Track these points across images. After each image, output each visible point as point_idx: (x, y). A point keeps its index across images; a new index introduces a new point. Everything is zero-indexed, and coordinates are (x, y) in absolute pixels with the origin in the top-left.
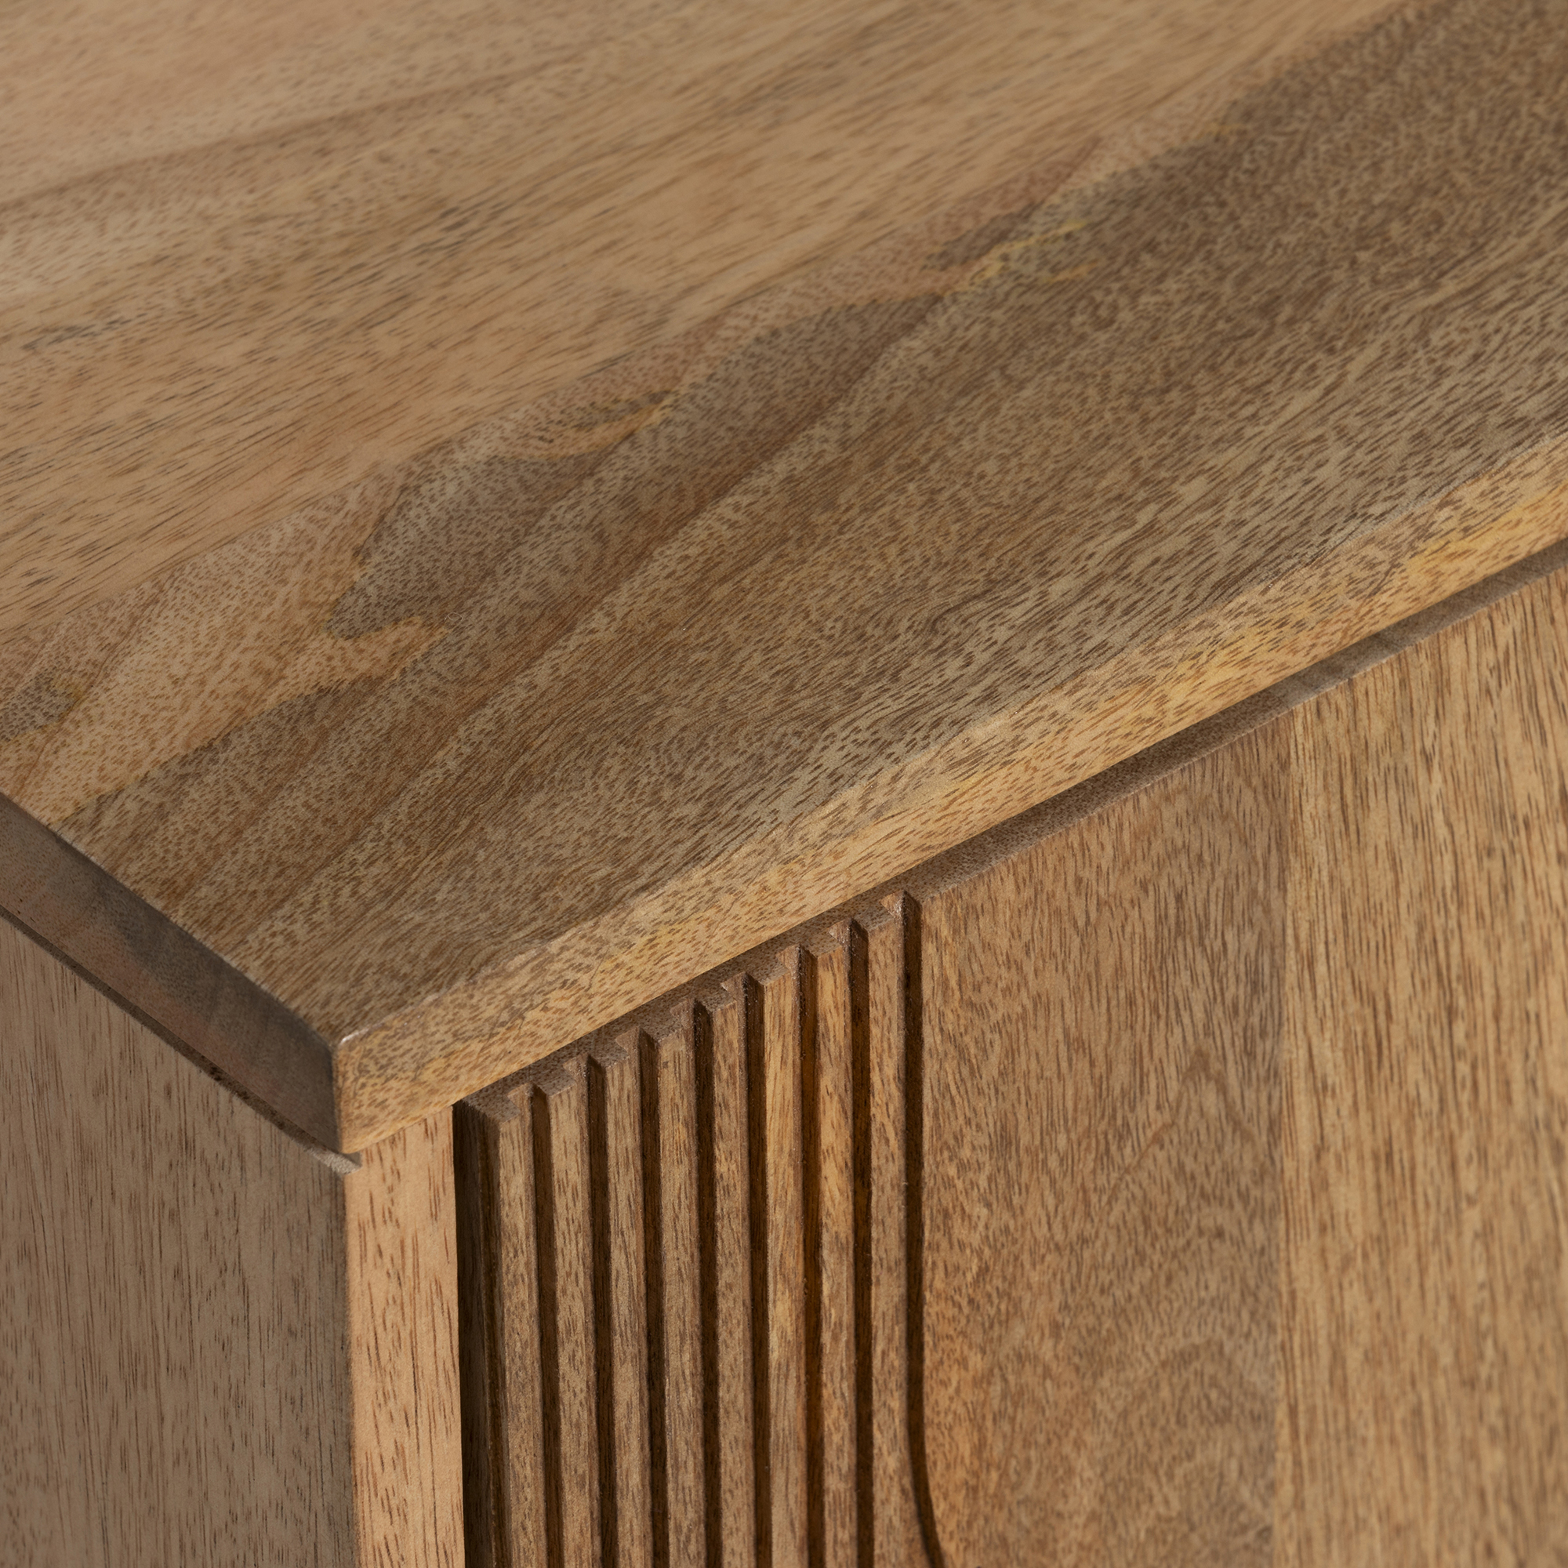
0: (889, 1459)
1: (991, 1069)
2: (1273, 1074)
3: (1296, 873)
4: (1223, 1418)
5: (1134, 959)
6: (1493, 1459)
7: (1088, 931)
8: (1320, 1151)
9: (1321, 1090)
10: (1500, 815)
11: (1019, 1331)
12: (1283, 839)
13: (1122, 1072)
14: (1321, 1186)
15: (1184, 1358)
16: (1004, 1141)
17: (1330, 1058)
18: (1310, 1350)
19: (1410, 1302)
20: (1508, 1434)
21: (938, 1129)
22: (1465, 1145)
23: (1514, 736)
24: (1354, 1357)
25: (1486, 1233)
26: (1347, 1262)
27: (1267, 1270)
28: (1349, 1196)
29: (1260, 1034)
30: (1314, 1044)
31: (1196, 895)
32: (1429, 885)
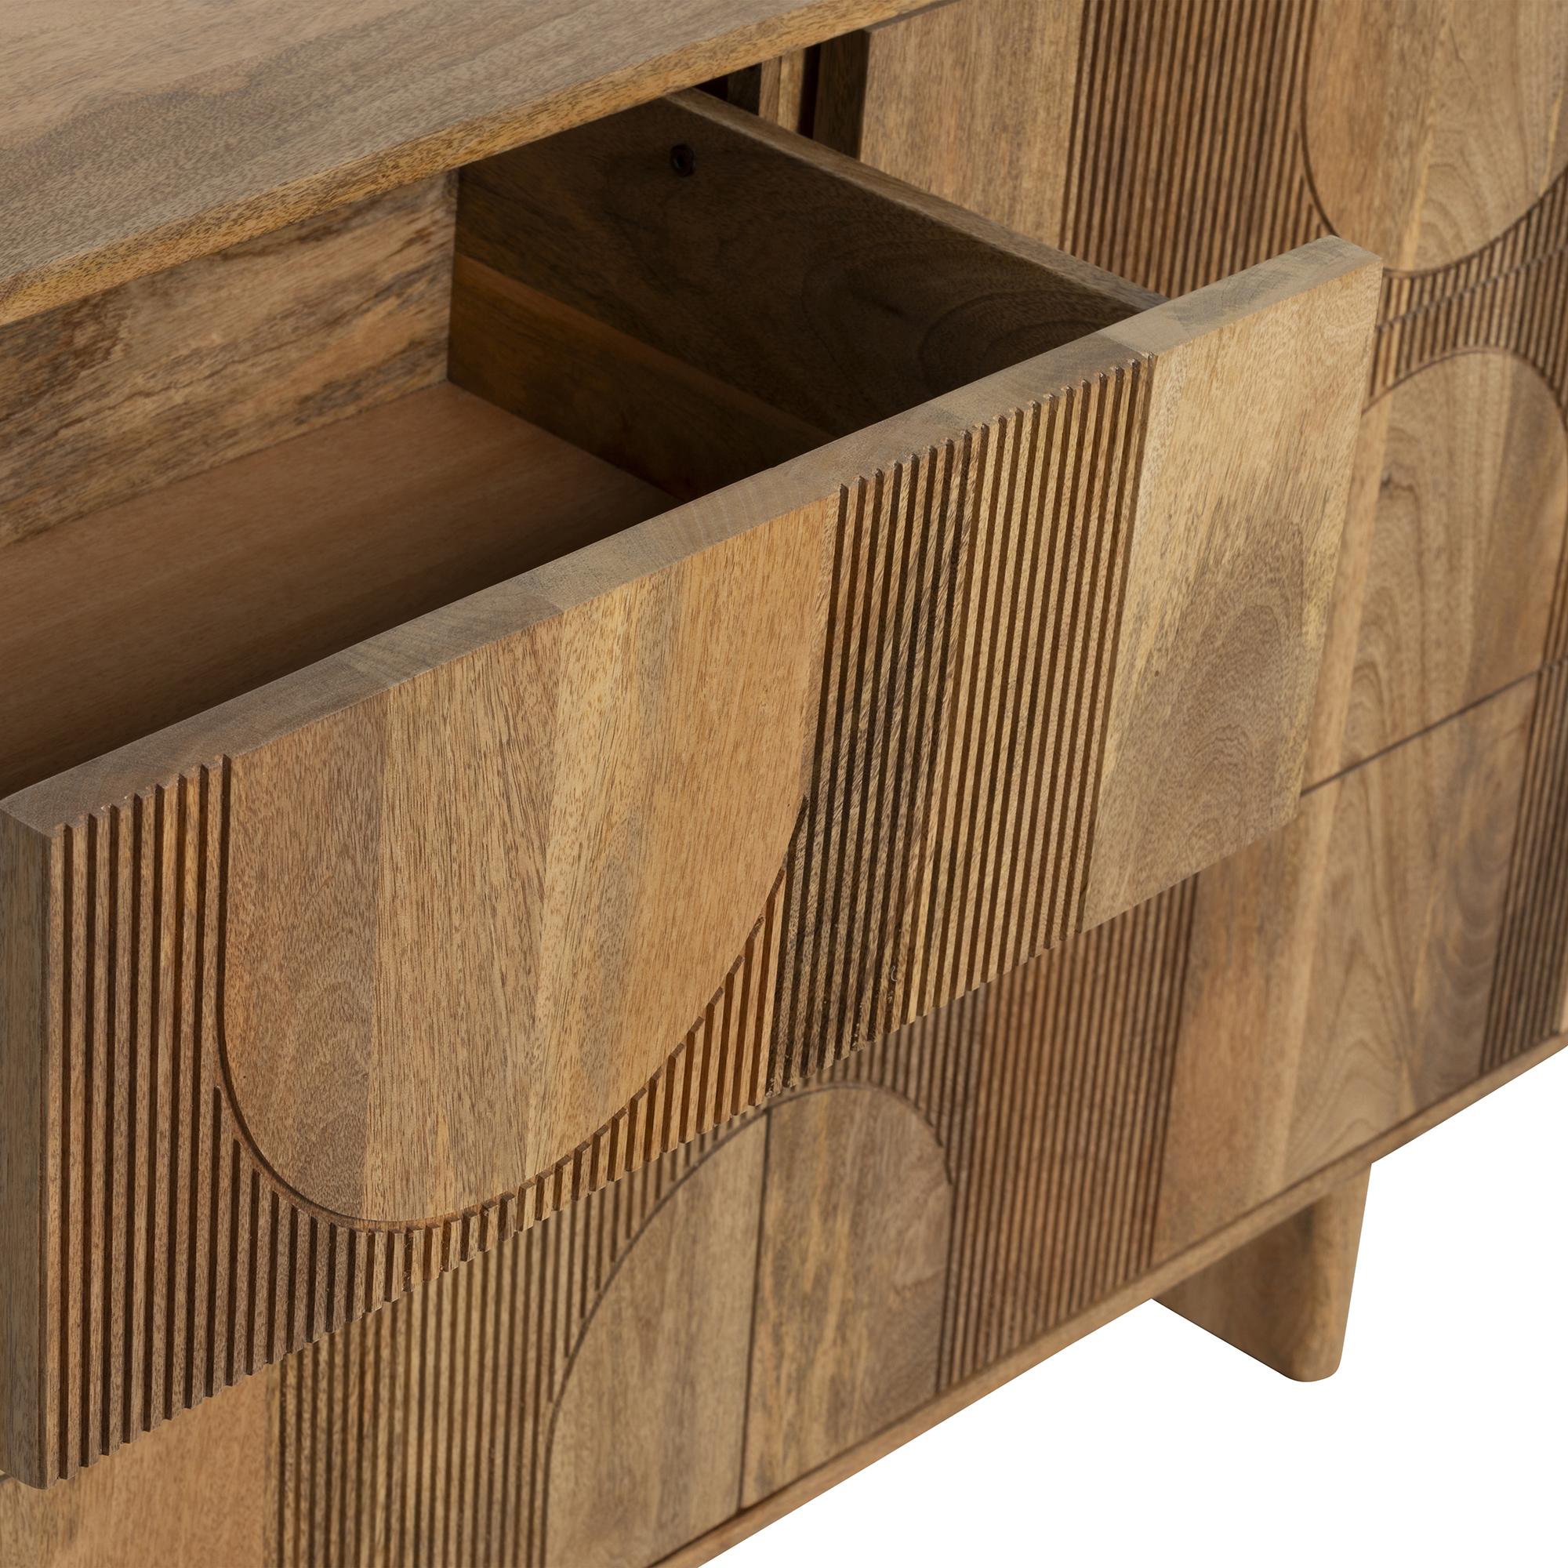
0: (209, 1020)
1: (258, 841)
2: (375, 859)
3: (388, 766)
4: (350, 1019)
5: (319, 797)
6: (463, 1054)
7: (300, 781)
8: (394, 897)
9: (396, 869)
10: (474, 750)
11: (265, 966)
12: (383, 748)
13: (312, 850)
14: (394, 914)
15: (334, 988)
16: (262, 876)
17: (399, 855)
18: (387, 992)
19: (430, 974)
20: (469, 1043)
21: (235, 866)
22: (455, 903)
23: (481, 713)
24: (406, 997)
25: (463, 946)
26: (404, 951)
27: (370, 951)
28: (406, 921)
29: (371, 839)
30: (393, 847)
31: (346, 770)
32: (443, 779)
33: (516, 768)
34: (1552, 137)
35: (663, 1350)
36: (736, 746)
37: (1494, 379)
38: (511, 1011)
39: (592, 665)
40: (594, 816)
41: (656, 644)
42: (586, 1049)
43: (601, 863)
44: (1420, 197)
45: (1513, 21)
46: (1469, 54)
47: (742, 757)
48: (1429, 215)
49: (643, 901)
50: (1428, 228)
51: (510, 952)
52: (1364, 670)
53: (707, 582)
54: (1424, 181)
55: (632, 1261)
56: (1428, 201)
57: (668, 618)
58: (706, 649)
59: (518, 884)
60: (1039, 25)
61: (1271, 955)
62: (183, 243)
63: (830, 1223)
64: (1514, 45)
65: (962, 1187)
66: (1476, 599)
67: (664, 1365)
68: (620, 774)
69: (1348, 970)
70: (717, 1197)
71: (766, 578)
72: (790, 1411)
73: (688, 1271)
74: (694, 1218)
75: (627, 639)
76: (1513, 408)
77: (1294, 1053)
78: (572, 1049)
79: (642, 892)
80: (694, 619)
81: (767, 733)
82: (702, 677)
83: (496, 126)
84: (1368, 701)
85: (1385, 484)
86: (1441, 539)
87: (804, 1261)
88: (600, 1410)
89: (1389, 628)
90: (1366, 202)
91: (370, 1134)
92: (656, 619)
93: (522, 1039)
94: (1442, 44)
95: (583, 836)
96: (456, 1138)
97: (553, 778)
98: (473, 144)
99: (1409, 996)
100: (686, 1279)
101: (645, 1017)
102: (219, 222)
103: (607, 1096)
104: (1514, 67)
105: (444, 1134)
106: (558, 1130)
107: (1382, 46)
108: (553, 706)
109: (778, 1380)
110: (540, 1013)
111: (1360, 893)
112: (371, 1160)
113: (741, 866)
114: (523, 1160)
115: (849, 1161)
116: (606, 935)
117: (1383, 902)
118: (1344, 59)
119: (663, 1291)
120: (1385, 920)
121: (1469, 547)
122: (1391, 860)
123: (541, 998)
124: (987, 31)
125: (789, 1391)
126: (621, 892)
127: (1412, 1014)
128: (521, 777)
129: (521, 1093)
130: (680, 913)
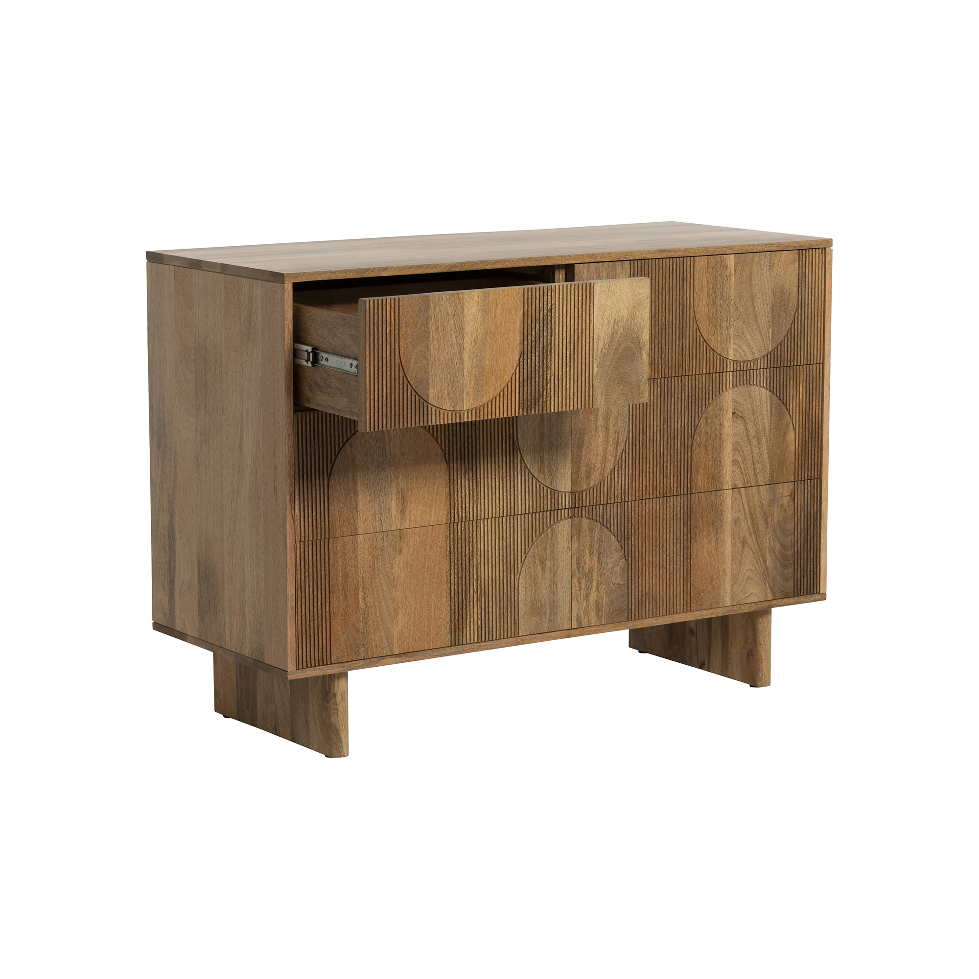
0: (397, 348)
1: (405, 315)
2: (428, 328)
3: (430, 311)
4: (425, 359)
5: (417, 311)
6: (449, 376)
7: (413, 307)
8: (433, 337)
9: (433, 331)
10: (448, 313)
11: (408, 341)
12: (429, 306)
13: (416, 321)
14: (433, 341)
15: (422, 351)
16: (406, 323)
17: (433, 329)
18: (432, 356)
19: (441, 356)
20: (450, 374)
22: (445, 343)
23: (449, 307)
24: (436, 359)
25: (447, 353)
26: (435, 349)
27: (428, 346)
28: (435, 343)
29: (428, 324)
30: (432, 327)
31: (422, 308)
32: (442, 317)
33: (456, 320)
34: (771, 337)
35: (547, 572)
36: (504, 333)
37: (764, 395)
38: (459, 371)
39: (471, 305)
40: (474, 336)
41: (485, 305)
42: (476, 386)
43: (476, 347)
44: (732, 342)
45: (753, 305)
46: (741, 309)
47: (506, 336)
48: (735, 347)
49: (486, 359)
50: (735, 350)
51: (458, 358)
52: (735, 462)
53: (495, 297)
54: (732, 338)
55: (537, 543)
56: (734, 343)
57: (487, 301)
58: (496, 311)
59: (458, 345)
60: (618, 274)
61: (717, 533)
62: (420, 269)
63: (592, 556)
64: (754, 311)
65: (630, 562)
66: (769, 454)
67: (548, 575)
68: (479, 330)
69: (743, 547)
70: (559, 535)
71: (508, 300)
72: (585, 605)
73: (552, 552)
74: (553, 539)
75: (478, 302)
76: (771, 404)
77: (729, 564)
78: (472, 385)
79: (486, 357)
80: (493, 303)
81: (511, 333)
82: (495, 316)
83: (487, 263)
84: (738, 471)
85: (734, 413)
86: (754, 434)
87: (585, 564)
88: (531, 580)
89: (741, 452)
90: (716, 339)
91: (430, 385)
92: (484, 301)
93: (461, 378)
94: (732, 305)
95: (472, 340)
96: (449, 394)
97: (464, 325)
98: (482, 265)
99: (765, 562)
100: (552, 554)
101: (488, 384)
103: (481, 399)
104: (755, 316)
105: (446, 392)
106: (471, 401)
107: (714, 302)
108: (463, 311)
109: (580, 594)
110: (465, 374)
111: (744, 525)
112: (431, 391)
113: (508, 360)
114: (464, 405)
115: (595, 541)
116: (478, 363)
117: (752, 531)
118: (704, 302)
119: (546, 555)
120: (753, 536)
121: (764, 440)
122: (753, 520)
123: (465, 371)
124: (604, 272)
125: (584, 599)
126: (481, 355)
127: (767, 568)
128: (458, 322)
129: (462, 390)
130: (494, 365)
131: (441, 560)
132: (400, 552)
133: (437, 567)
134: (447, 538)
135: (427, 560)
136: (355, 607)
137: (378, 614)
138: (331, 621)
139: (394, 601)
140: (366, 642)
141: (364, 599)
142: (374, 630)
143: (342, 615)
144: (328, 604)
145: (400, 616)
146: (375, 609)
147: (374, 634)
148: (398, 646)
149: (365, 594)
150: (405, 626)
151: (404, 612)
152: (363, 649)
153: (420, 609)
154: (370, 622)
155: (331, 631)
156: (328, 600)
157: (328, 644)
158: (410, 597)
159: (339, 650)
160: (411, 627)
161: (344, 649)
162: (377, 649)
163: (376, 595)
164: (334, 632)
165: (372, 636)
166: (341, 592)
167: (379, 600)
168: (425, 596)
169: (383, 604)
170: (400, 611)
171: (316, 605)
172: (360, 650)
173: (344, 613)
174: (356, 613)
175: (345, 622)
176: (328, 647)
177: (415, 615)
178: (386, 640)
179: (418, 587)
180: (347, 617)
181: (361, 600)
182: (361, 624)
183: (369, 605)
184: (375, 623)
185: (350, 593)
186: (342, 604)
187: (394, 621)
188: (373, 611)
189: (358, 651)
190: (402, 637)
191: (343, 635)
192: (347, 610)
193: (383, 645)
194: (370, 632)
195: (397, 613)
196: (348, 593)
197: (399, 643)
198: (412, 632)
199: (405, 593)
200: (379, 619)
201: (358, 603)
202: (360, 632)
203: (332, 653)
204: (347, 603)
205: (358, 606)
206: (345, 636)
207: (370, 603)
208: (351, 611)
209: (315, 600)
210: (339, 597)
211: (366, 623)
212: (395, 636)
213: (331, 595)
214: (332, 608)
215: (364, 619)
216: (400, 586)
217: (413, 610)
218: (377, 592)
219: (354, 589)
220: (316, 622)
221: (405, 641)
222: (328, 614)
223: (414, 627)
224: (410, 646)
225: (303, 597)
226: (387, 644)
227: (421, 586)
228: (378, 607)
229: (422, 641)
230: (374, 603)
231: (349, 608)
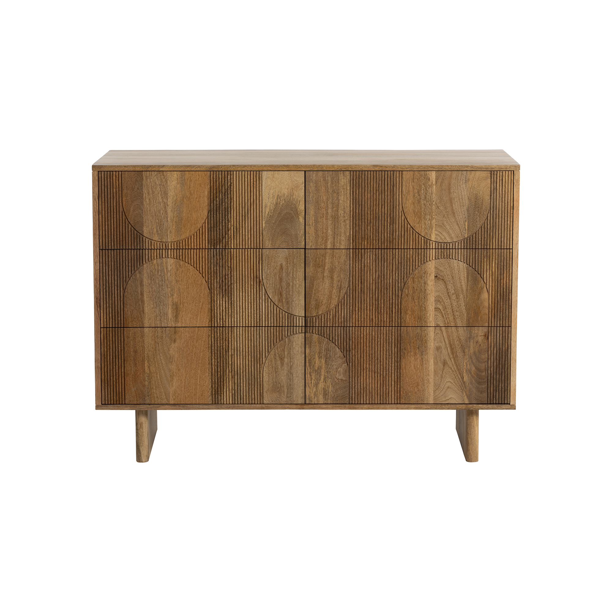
0: (121, 201)
1: (126, 183)
2: (142, 191)
4: (140, 209)
5: (134, 181)
6: (157, 221)
7: (131, 178)
8: (145, 197)
9: (145, 193)
10: (156, 184)
11: (128, 198)
12: (143, 178)
13: (133, 187)
14: (146, 199)
15: (138, 205)
16: (127, 187)
18: (145, 208)
19: (151, 208)
20: (158, 220)
22: (154, 201)
24: (148, 210)
25: (156, 207)
26: (147, 204)
27: (142, 202)
28: (147, 200)
29: (142, 189)
30: (145, 191)
31: (138, 179)
32: (151, 185)
33: (162, 188)
34: (467, 228)
35: (285, 366)
36: (196, 198)
37: (461, 267)
38: (164, 218)
39: (172, 180)
40: (175, 198)
41: (182, 181)
42: (177, 228)
43: (176, 205)
44: (434, 229)
45: (452, 206)
46: (441, 208)
47: (197, 200)
48: (436, 233)
49: (183, 212)
50: (436, 235)
51: (163, 211)
52: (437, 309)
53: (189, 176)
54: (434, 226)
55: (277, 346)
56: (436, 230)
57: (183, 178)
58: (190, 184)
59: (164, 203)
61: (422, 355)
63: (320, 359)
64: (452, 209)
65: (351, 366)
66: (466, 306)
67: (285, 367)
68: (178, 195)
69: (444, 366)
71: (199, 179)
72: (315, 390)
73: (289, 353)
75: (177, 179)
76: (468, 273)
77: (432, 376)
78: (174, 227)
79: (183, 211)
80: (188, 179)
81: (201, 198)
82: (190, 187)
83: (238, 167)
84: (440, 315)
85: (436, 277)
86: (453, 291)
87: (315, 364)
88: (273, 369)
89: (442, 303)
90: (420, 226)
91: (144, 225)
92: (182, 178)
93: (166, 223)
94: (434, 205)
95: (173, 200)
96: (157, 231)
97: (168, 191)
98: (234, 168)
99: (463, 378)
100: (289, 355)
101: (185, 228)
102: (194, 167)
103: (180, 236)
104: (454, 213)
105: (155, 230)
106: (173, 237)
107: (419, 202)
108: (167, 183)
109: (311, 382)
110: (168, 220)
111: (444, 351)
112: (144, 228)
113: (199, 214)
114: (168, 238)
115: (323, 350)
116: (178, 214)
117: (451, 356)
118: (410, 201)
119: (284, 355)
120: (452, 359)
121: (461, 296)
122: (452, 349)
123: (169, 219)
125: (314, 386)
126: (180, 210)
127: (464, 382)
128: (163, 189)
129: (167, 230)
130: (190, 216)
131: (204, 350)
132: (175, 341)
133: (202, 353)
134: (209, 336)
135: (194, 348)
136: (142, 372)
137: (159, 377)
138: (125, 378)
139: (170, 371)
140: (150, 393)
141: (149, 367)
142: (156, 387)
143: (133, 375)
144: (123, 368)
145: (175, 381)
146: (156, 374)
147: (156, 390)
148: (173, 399)
149: (149, 365)
150: (178, 387)
151: (177, 378)
152: (148, 397)
153: (189, 378)
154: (153, 382)
155: (125, 384)
156: (123, 365)
157: (123, 392)
158: (182, 370)
159: (131, 396)
160: (183, 389)
161: (134, 396)
162: (157, 399)
163: (157, 366)
164: (127, 385)
165: (155, 391)
166: (132, 361)
167: (159, 369)
168: (193, 371)
169: (162, 372)
170: (174, 378)
171: (114, 367)
172: (146, 398)
173: (134, 374)
174: (143, 375)
175: (135, 380)
176: (123, 393)
177: (185, 382)
178: (164, 394)
179: (188, 364)
180: (137, 377)
181: (146, 368)
182: (147, 383)
183: (152, 371)
184: (156, 383)
185: (139, 363)
186: (133, 369)
187: (170, 384)
188: (155, 375)
189: (144, 398)
190: (176, 394)
191: (134, 387)
192: (137, 373)
193: (162, 397)
194: (153, 388)
195: (173, 378)
196: (138, 362)
197: (174, 397)
198: (184, 391)
199: (178, 367)
200: (160, 381)
201: (145, 369)
202: (146, 387)
203: (126, 397)
204: (136, 368)
205: (144, 371)
206: (135, 388)
207: (153, 370)
208: (139, 373)
209: (114, 364)
210: (131, 364)
211: (150, 382)
212: (171, 393)
213: (125, 362)
214: (126, 370)
215: (149, 379)
216: (174, 362)
217: (184, 378)
218: (158, 364)
219: (141, 360)
220: (115, 377)
221: (178, 396)
222: (123, 374)
223: (184, 389)
224: (182, 400)
225: (106, 361)
226: (165, 397)
227: (189, 364)
228: (158, 374)
229: (191, 398)
230: (155, 370)
231: (138, 372)
